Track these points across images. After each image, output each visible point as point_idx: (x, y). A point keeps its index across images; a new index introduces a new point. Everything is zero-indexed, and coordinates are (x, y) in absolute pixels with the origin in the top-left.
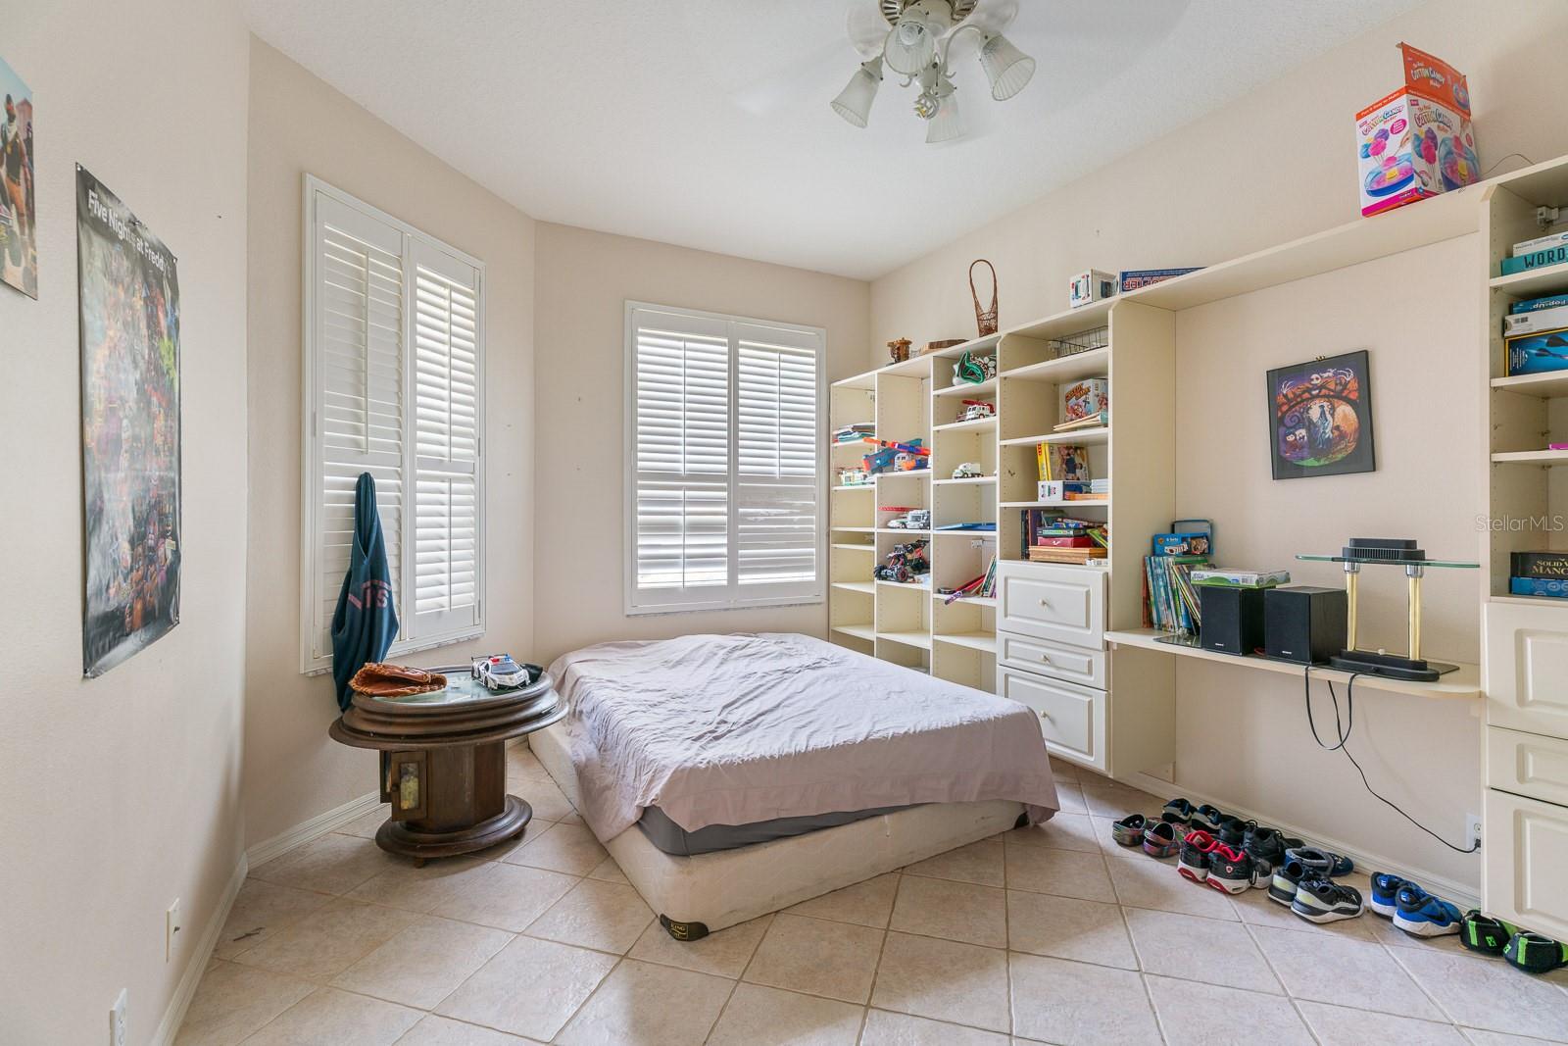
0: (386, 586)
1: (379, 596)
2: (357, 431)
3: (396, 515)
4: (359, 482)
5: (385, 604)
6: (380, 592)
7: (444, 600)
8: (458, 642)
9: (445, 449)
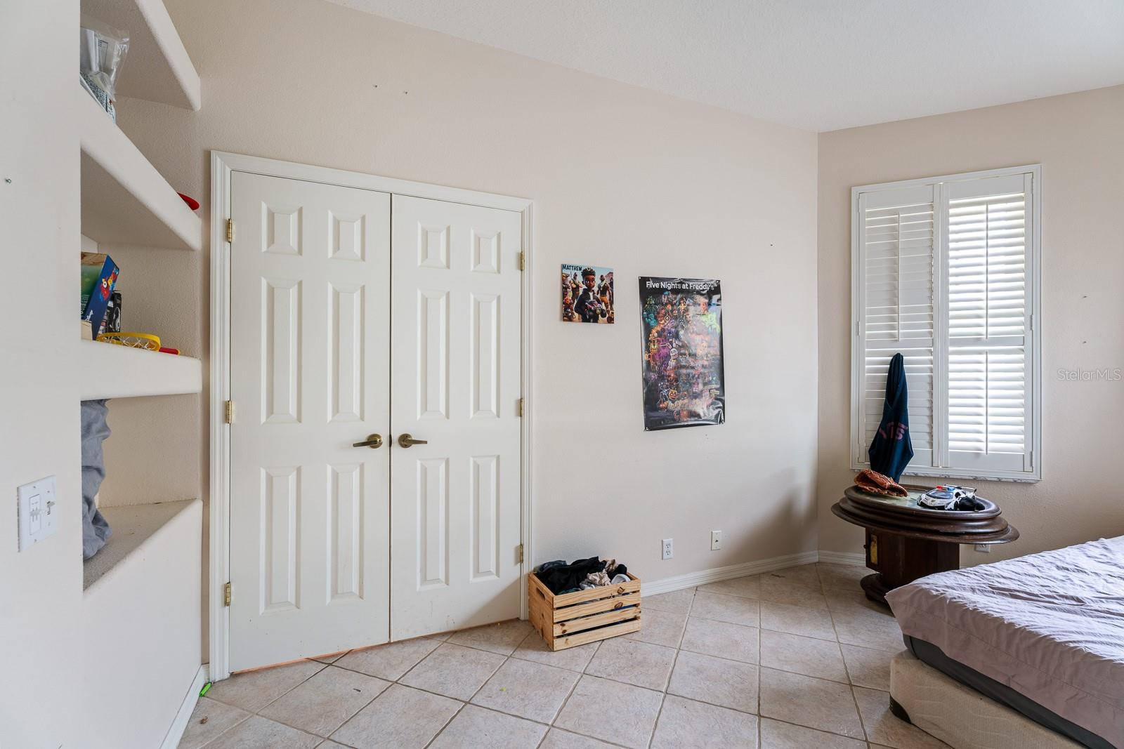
0: (903, 426)
1: (897, 432)
2: (892, 327)
3: (928, 380)
4: (892, 359)
5: (901, 437)
6: (898, 429)
7: (983, 445)
8: (1000, 480)
9: (983, 330)
